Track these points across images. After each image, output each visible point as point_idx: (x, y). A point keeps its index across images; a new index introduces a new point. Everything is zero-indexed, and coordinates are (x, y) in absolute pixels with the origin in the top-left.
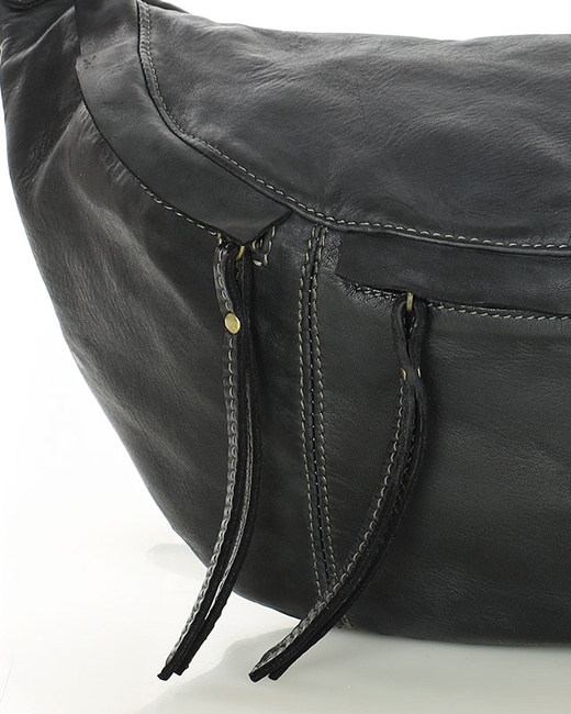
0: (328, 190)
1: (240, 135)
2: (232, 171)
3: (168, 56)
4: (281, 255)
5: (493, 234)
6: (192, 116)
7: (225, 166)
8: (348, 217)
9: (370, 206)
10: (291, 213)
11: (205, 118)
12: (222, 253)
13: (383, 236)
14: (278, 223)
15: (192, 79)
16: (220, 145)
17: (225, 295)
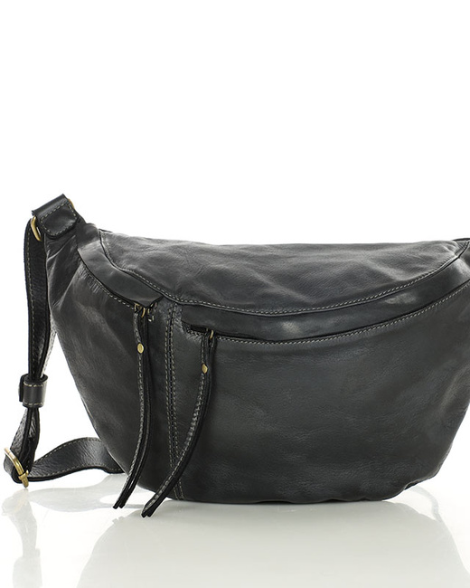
0: (176, 289)
1: (143, 268)
2: (140, 280)
3: (112, 245)
4: (159, 316)
5: (240, 307)
6: (123, 263)
7: (137, 278)
8: (185, 299)
9: (193, 294)
10: (163, 297)
11: (129, 263)
12: (136, 315)
13: (198, 306)
14: (158, 301)
15: (123, 251)
16: (135, 271)
17: (137, 335)
